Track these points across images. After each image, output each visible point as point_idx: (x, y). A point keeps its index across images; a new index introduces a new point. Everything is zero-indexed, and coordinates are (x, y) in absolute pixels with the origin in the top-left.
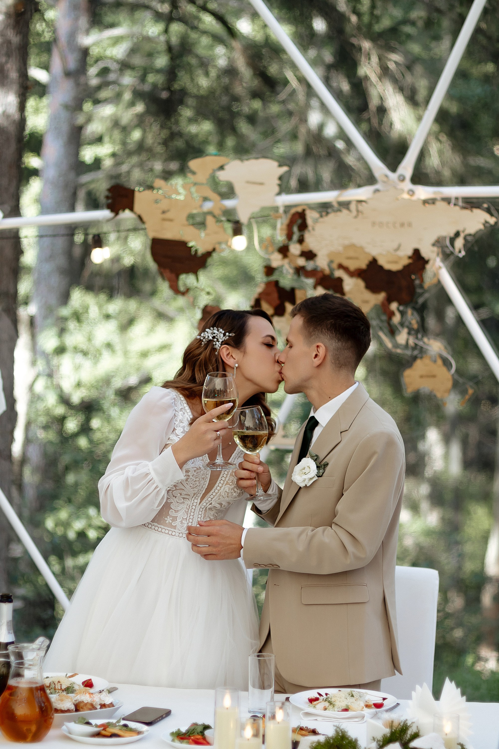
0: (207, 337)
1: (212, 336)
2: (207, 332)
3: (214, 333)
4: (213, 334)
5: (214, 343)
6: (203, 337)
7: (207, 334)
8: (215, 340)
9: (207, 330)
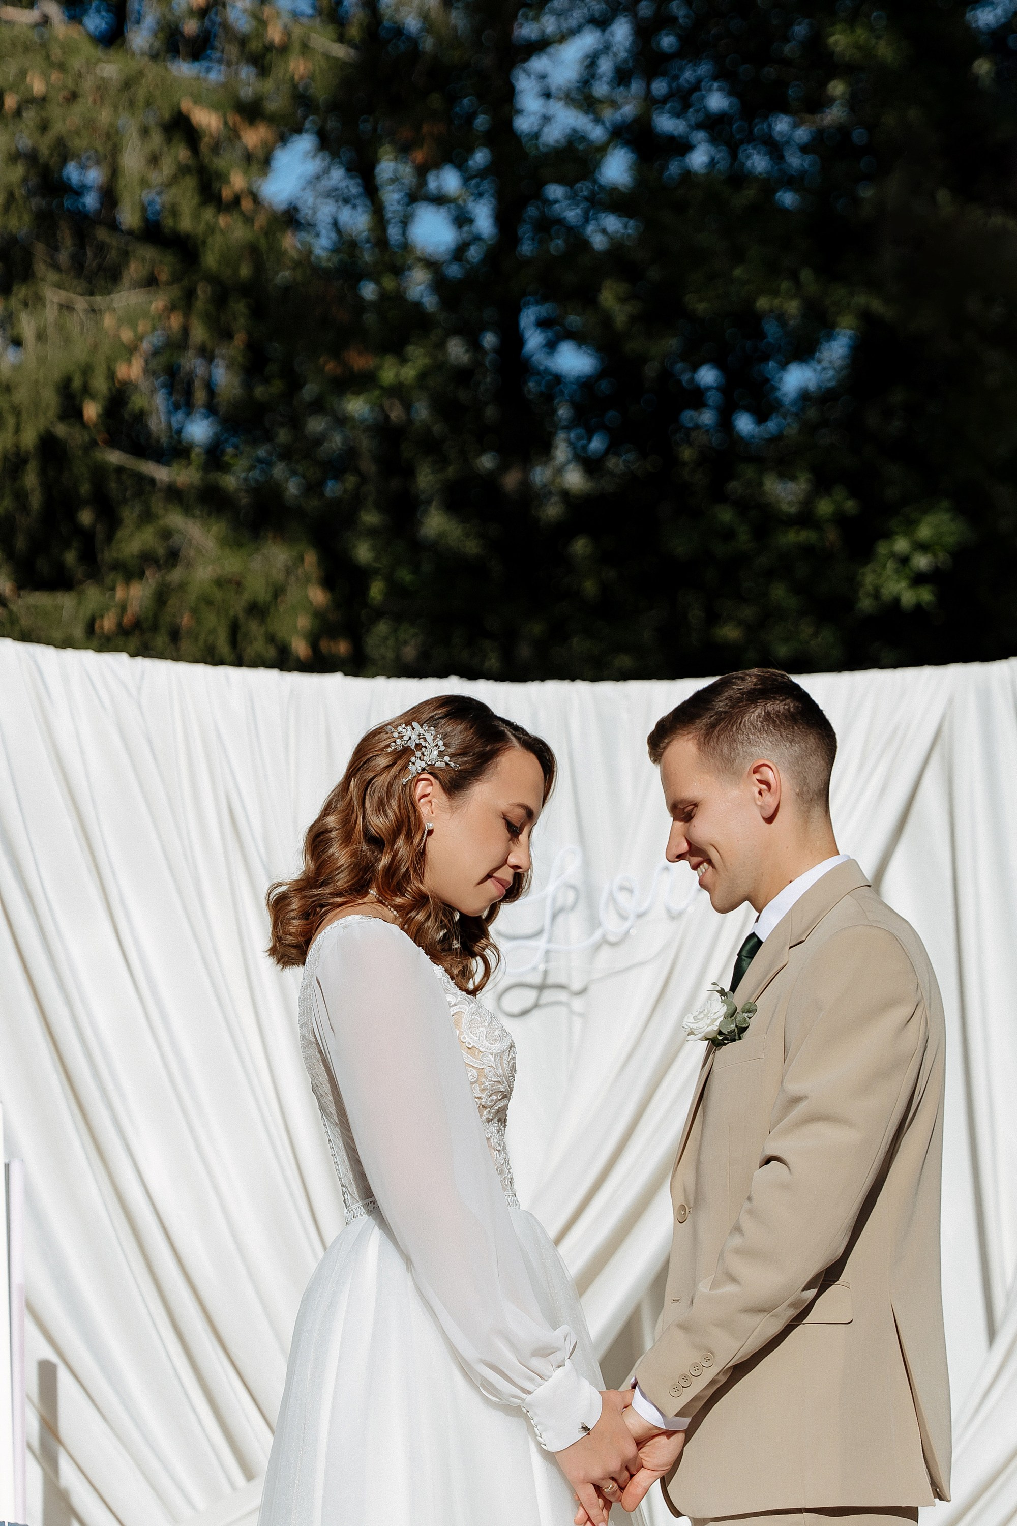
0: (406, 738)
1: (417, 742)
2: (413, 729)
3: (425, 740)
4: (422, 740)
5: (413, 759)
6: (399, 733)
7: (409, 733)
8: (418, 754)
9: (415, 724)
